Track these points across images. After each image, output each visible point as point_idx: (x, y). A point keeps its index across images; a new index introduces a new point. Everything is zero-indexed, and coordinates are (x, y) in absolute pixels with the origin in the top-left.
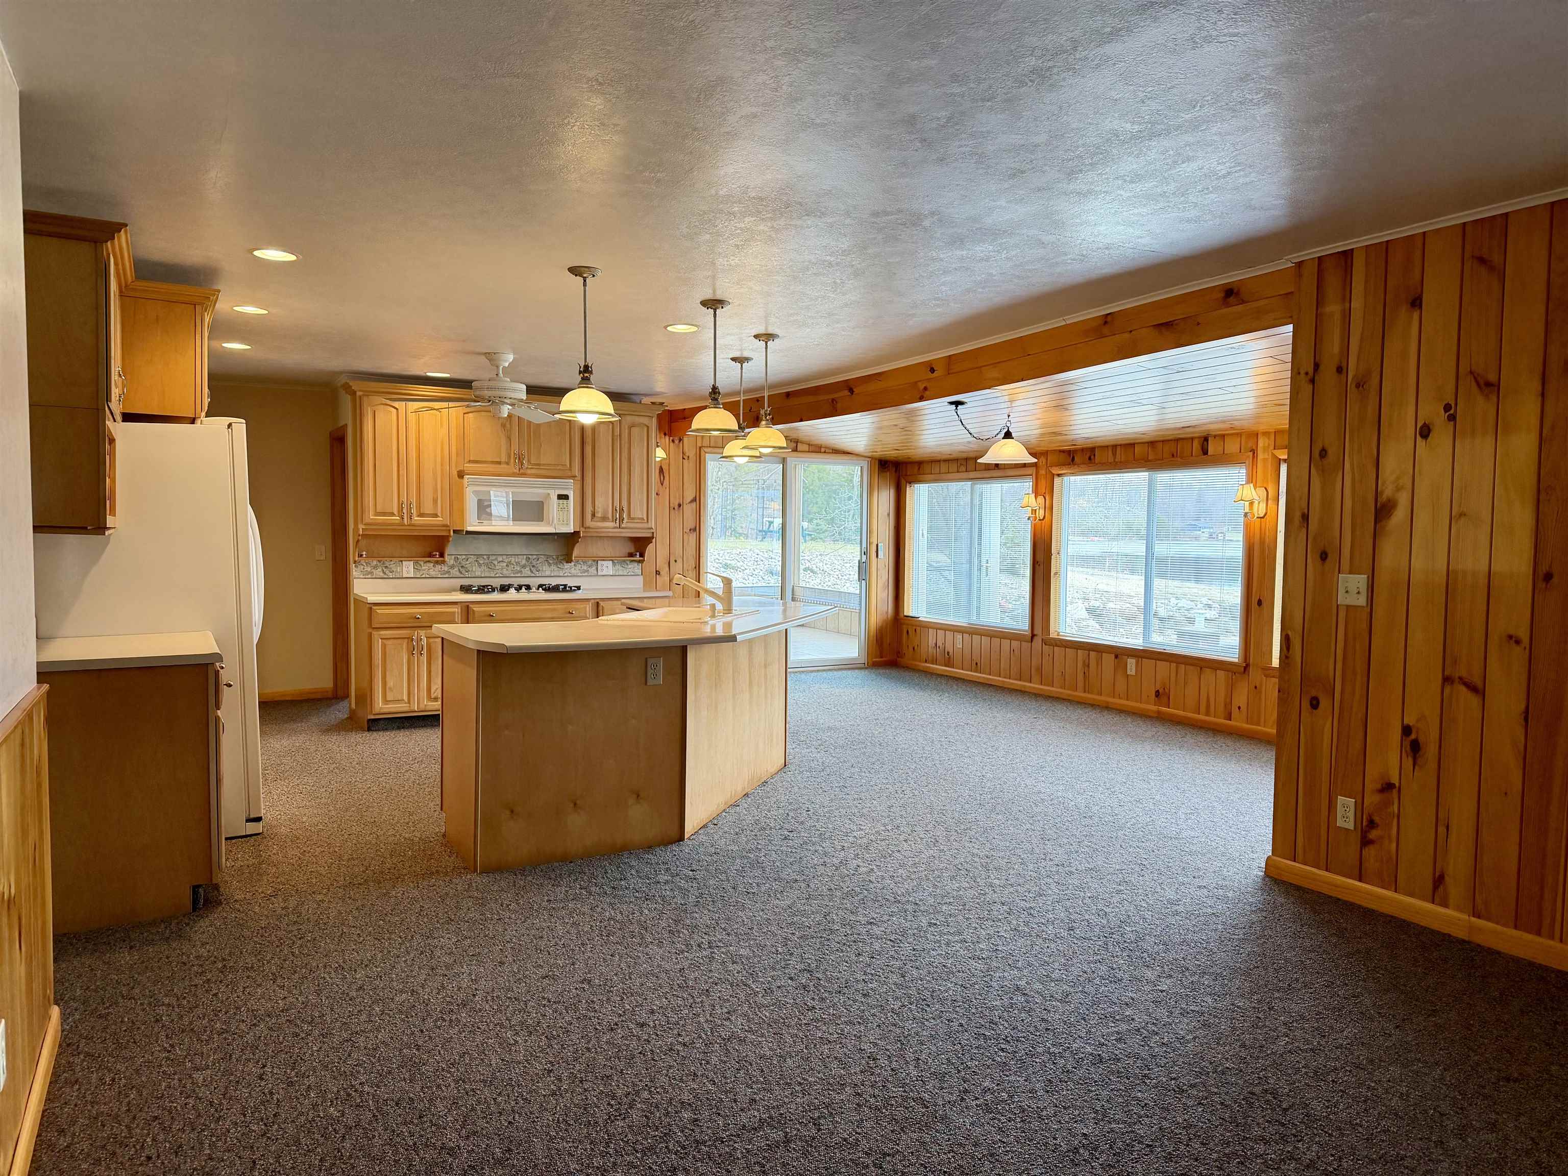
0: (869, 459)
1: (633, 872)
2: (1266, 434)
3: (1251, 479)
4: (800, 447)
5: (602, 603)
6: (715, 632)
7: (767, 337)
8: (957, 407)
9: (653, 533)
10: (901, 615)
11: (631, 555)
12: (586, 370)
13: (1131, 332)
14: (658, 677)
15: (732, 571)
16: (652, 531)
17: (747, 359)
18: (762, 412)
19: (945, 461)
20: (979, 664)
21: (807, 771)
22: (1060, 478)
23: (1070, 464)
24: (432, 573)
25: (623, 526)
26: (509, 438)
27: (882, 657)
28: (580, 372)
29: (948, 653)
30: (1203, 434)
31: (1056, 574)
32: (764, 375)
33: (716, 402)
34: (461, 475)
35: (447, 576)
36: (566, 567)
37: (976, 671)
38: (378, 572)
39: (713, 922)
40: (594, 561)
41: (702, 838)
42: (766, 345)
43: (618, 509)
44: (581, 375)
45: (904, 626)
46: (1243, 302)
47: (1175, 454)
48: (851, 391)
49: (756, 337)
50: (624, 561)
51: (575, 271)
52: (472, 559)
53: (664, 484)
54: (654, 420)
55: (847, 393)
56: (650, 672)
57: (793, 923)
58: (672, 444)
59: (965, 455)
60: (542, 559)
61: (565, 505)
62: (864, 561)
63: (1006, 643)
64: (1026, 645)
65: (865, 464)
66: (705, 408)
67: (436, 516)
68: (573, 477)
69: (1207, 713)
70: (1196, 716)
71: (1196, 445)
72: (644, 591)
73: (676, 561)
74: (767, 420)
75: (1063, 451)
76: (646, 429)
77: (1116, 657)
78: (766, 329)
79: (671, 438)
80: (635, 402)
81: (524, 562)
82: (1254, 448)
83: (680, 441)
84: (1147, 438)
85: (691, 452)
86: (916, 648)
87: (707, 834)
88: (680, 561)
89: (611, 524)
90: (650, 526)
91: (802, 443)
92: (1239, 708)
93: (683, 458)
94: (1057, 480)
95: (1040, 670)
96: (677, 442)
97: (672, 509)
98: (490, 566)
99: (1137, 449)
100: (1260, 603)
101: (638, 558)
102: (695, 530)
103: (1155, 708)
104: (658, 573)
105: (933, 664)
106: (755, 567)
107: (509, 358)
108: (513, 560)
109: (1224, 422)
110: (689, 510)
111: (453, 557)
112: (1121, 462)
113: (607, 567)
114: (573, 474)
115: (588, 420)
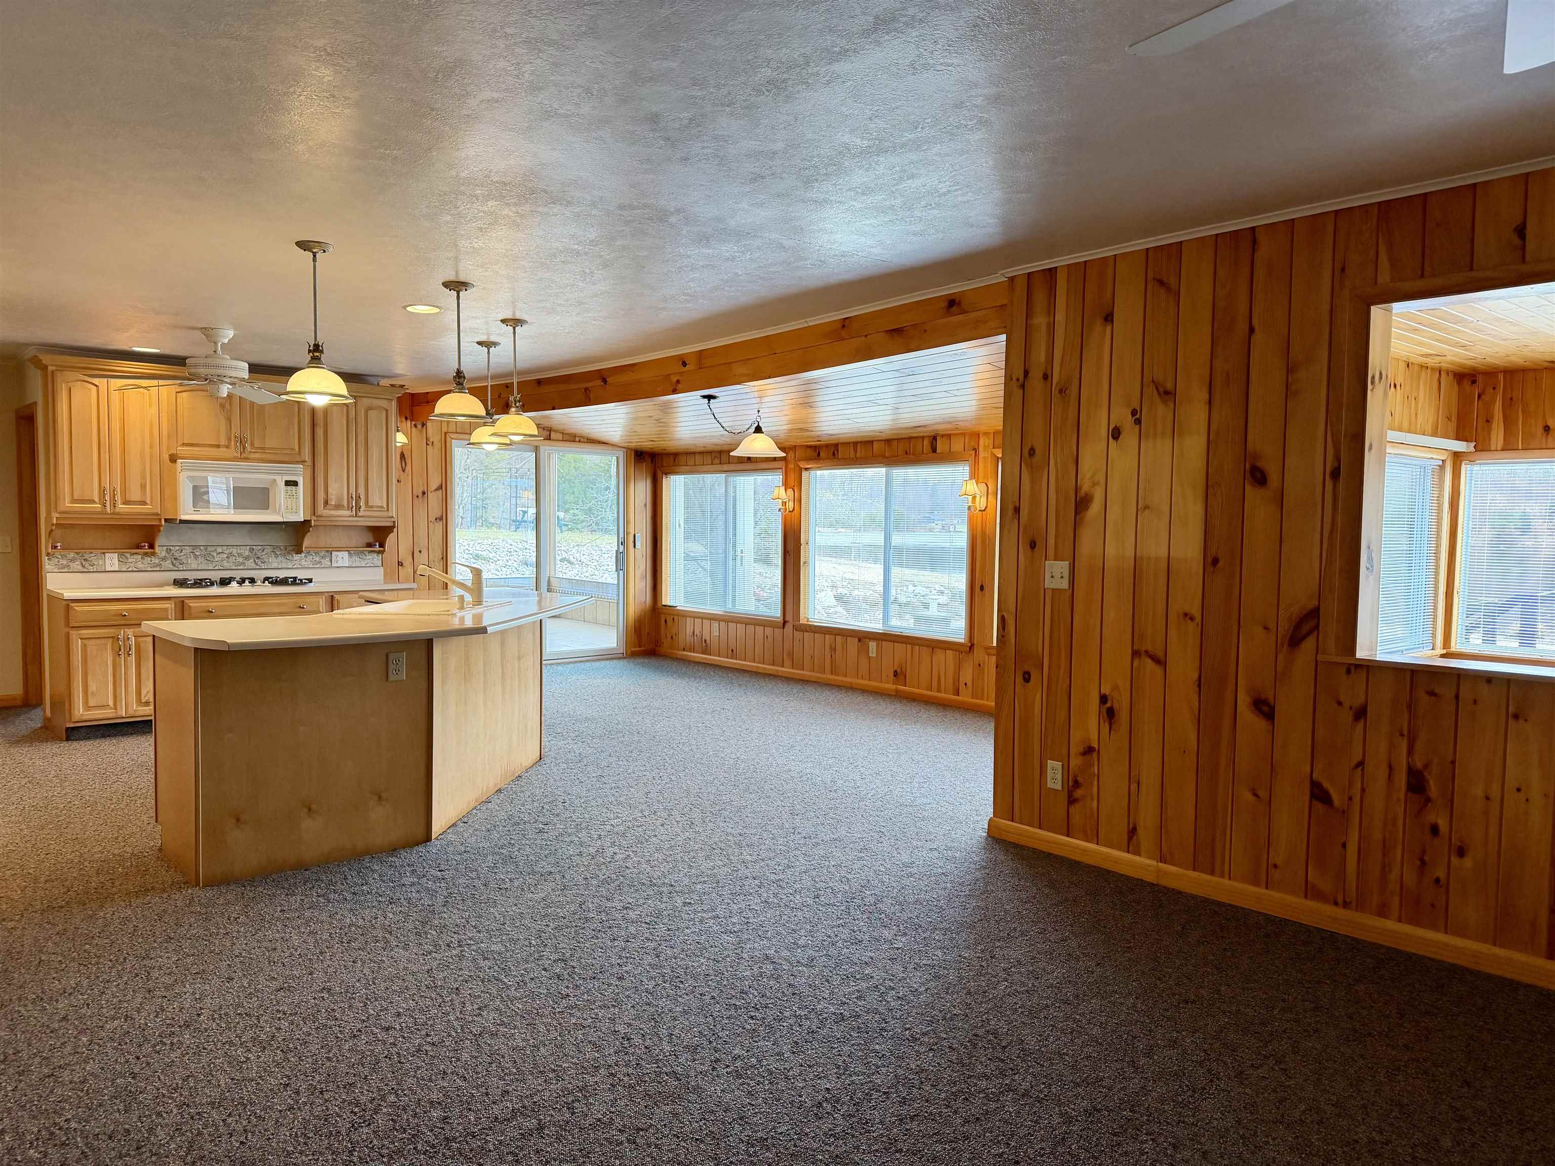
0: (625, 450)
1: (376, 876)
2: (985, 434)
3: (973, 475)
4: (553, 435)
5: (337, 597)
6: (464, 624)
7: (515, 322)
8: (709, 400)
9: (394, 522)
10: (659, 605)
11: (369, 545)
12: (317, 348)
13: (866, 336)
14: (401, 672)
15: (483, 562)
16: (393, 520)
17: (495, 344)
18: (511, 398)
19: (700, 453)
20: (735, 651)
21: (563, 763)
22: (808, 472)
23: (816, 459)
24: (140, 566)
25: (360, 514)
26: (229, 420)
27: (640, 647)
28: (310, 351)
29: (705, 641)
30: (932, 434)
31: (805, 563)
32: (513, 361)
33: (461, 387)
34: (173, 459)
35: (158, 569)
36: (295, 558)
37: (732, 658)
38: (76, 566)
39: (463, 921)
40: (327, 551)
41: (451, 837)
42: (514, 330)
43: (354, 496)
44: (311, 354)
45: (662, 615)
46: (964, 312)
47: (908, 452)
48: (605, 381)
49: (503, 321)
50: (362, 552)
51: (303, 245)
52: (188, 550)
53: (406, 470)
54: (394, 404)
55: (599, 382)
56: (391, 667)
57: (546, 915)
58: (414, 429)
59: (719, 448)
61: (294, 492)
62: (621, 550)
63: (760, 629)
64: (778, 631)
65: (621, 454)
66: (449, 392)
67: (144, 503)
68: (303, 462)
69: (939, 691)
70: (929, 693)
71: (926, 442)
72: (385, 583)
73: (420, 552)
74: (517, 407)
75: (810, 447)
76: (384, 413)
77: (860, 640)
78: (514, 314)
79: (413, 423)
80: (373, 384)
81: (247, 553)
82: (976, 447)
83: (423, 426)
84: (884, 436)
85: (435, 437)
86: (674, 636)
87: (457, 833)
88: (425, 552)
89: (348, 513)
90: (390, 515)
91: (556, 431)
92: (966, 684)
93: (427, 444)
94: (804, 474)
95: (791, 655)
96: (419, 426)
97: (415, 497)
98: (208, 557)
99: (875, 446)
100: (982, 588)
101: (377, 548)
102: (441, 519)
103: (894, 687)
104: (400, 564)
105: (690, 652)
106: (508, 558)
107: (228, 335)
108: (234, 551)
109: (950, 423)
110: (434, 498)
111: (165, 548)
112: (861, 458)
113: (342, 558)
114: (302, 458)
115: (318, 402)
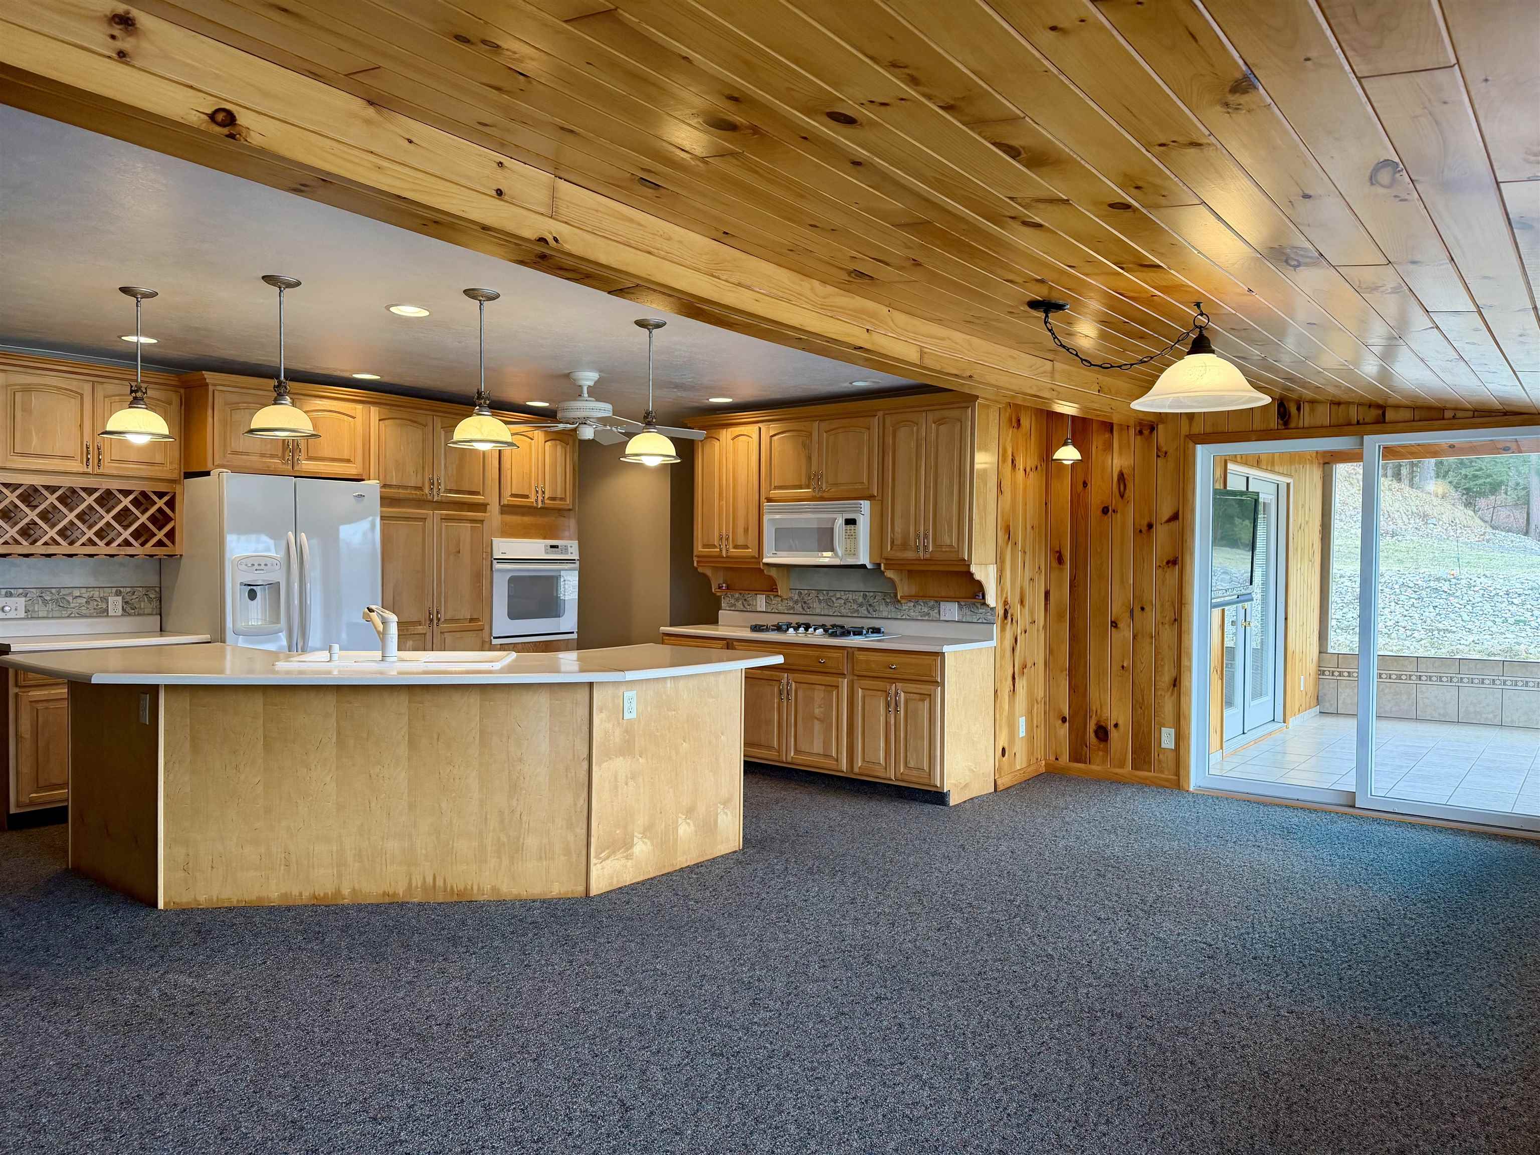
11: (976, 595)
14: (145, 716)
16: (969, 563)
25: (928, 556)
26: (809, 458)
36: (904, 608)
38: (739, 605)
43: (921, 535)
53: (1126, 496)
54: (970, 412)
60: (879, 596)
61: (853, 531)
67: (746, 547)
90: (962, 557)
93: (1158, 456)
107: (591, 377)
108: (850, 597)
114: (870, 493)
